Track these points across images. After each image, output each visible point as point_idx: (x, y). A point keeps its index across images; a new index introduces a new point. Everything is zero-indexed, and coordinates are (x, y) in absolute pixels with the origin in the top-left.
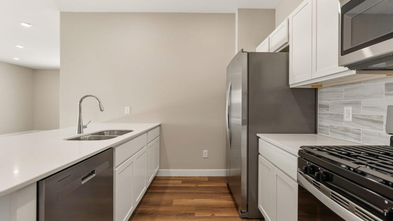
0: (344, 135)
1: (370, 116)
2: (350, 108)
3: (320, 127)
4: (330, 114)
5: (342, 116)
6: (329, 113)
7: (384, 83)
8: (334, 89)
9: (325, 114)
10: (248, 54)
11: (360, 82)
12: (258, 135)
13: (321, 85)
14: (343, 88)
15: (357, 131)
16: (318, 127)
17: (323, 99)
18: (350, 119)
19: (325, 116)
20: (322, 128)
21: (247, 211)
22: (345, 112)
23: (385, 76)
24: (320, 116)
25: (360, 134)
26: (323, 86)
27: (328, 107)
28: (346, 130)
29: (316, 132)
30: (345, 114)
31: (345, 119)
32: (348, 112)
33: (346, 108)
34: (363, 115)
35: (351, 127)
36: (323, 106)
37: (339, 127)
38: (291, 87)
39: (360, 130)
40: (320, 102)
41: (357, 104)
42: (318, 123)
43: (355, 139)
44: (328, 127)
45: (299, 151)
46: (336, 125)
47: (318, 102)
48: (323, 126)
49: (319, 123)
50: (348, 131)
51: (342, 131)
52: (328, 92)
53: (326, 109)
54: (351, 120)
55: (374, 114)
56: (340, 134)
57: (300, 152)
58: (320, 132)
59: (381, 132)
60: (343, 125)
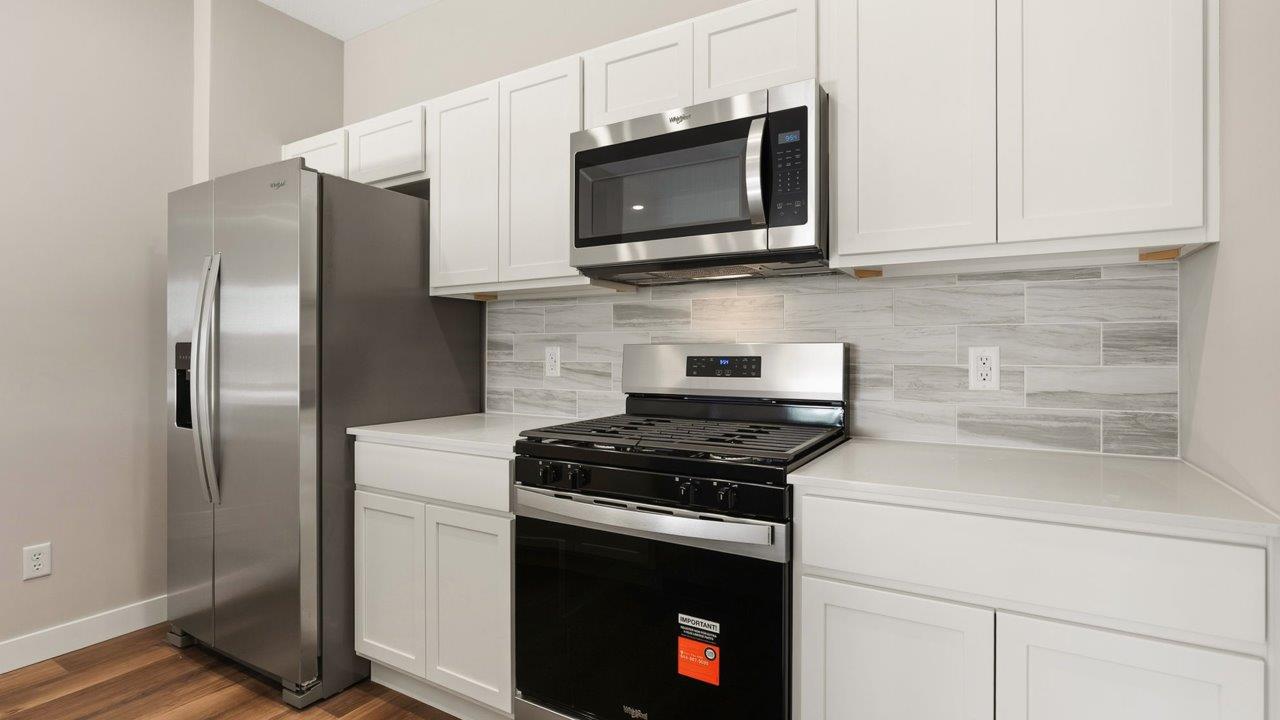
0: (547, 407)
1: (590, 364)
2: (556, 350)
3: (492, 396)
4: (516, 363)
5: (540, 367)
6: (513, 360)
7: (612, 303)
8: (524, 306)
9: (503, 364)
10: (321, 178)
11: (574, 298)
12: (350, 431)
13: (494, 296)
14: (543, 307)
15: (569, 396)
16: (486, 396)
17: (498, 328)
18: (558, 372)
19: (504, 369)
20: (496, 396)
21: (320, 677)
22: (547, 358)
23: (614, 291)
24: (493, 368)
25: (574, 401)
26: (499, 298)
27: (510, 347)
28: (550, 396)
29: (482, 410)
30: (548, 363)
31: (548, 372)
32: (553, 356)
33: (546, 350)
34: (580, 364)
35: (558, 389)
36: (496, 345)
37: (535, 391)
38: (432, 294)
39: (575, 392)
40: (488, 336)
41: (568, 341)
42: (486, 386)
43: (566, 412)
44: (510, 394)
45: (518, 443)
47: (487, 335)
48: (496, 393)
49: (488, 385)
50: (554, 398)
51: (542, 398)
52: (509, 312)
53: (507, 352)
54: (559, 374)
55: (596, 360)
56: (537, 406)
57: (519, 449)
58: (490, 408)
59: (607, 392)
60: (547, 386)
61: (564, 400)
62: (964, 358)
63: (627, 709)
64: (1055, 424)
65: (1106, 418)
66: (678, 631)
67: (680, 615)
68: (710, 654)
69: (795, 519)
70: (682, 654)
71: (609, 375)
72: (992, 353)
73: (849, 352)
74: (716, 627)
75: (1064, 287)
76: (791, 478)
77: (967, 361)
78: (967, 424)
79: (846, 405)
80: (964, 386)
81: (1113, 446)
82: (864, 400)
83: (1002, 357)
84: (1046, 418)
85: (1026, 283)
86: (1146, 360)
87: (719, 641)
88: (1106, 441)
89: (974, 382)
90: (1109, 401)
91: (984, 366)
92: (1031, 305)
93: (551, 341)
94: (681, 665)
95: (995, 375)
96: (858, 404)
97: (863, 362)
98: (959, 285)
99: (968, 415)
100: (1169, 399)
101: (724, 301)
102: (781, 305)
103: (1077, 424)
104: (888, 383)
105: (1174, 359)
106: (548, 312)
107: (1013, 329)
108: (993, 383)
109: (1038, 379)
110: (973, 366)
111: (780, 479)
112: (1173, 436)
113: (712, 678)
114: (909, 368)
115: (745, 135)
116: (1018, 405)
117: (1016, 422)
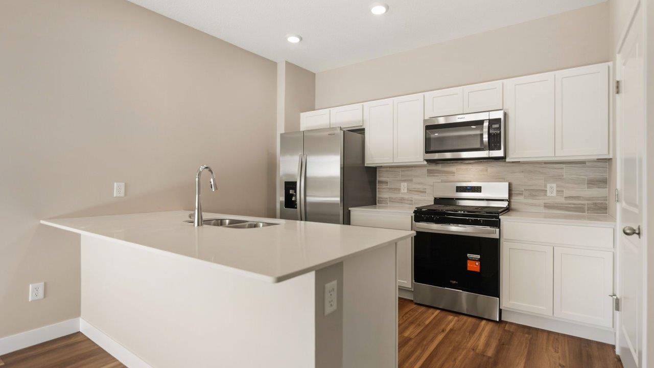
0: (401, 203)
1: (418, 189)
2: (406, 184)
3: (379, 199)
5: (399, 190)
6: (388, 187)
7: (426, 169)
8: (393, 169)
9: (384, 188)
10: (344, 132)
11: (412, 167)
12: (350, 209)
14: (400, 169)
15: (410, 199)
16: (377, 199)
17: (382, 176)
18: (406, 191)
19: (384, 190)
22: (402, 186)
24: (380, 190)
25: (412, 201)
27: (387, 183)
29: (376, 204)
30: (402, 188)
31: (402, 191)
32: (404, 186)
33: (402, 184)
34: (414, 189)
35: (406, 197)
36: (380, 182)
37: (396, 197)
38: (366, 165)
39: (412, 198)
40: (378, 179)
41: (411, 181)
42: (377, 196)
43: (409, 204)
44: (387, 199)
46: (394, 196)
48: (382, 198)
50: (404, 200)
51: (399, 200)
52: (387, 171)
55: (421, 187)
56: (397, 202)
57: (415, 212)
58: (379, 203)
59: (425, 198)
60: (400, 196)
61: (408, 200)
62: (546, 186)
63: (451, 281)
64: (573, 206)
65: (588, 204)
66: (467, 259)
67: (468, 255)
68: (477, 264)
69: (501, 228)
70: (468, 265)
71: (425, 192)
72: (554, 185)
73: (510, 185)
74: (479, 257)
75: (575, 167)
76: (500, 217)
77: (546, 188)
78: (547, 206)
79: (509, 201)
80: (545, 195)
81: (590, 212)
82: (515, 199)
83: (557, 186)
84: (570, 204)
85: (564, 165)
86: (599, 187)
87: (480, 260)
88: (587, 210)
89: (549, 194)
90: (589, 199)
91: (552, 190)
92: (565, 171)
93: (404, 181)
94: (468, 267)
95: (555, 192)
96: (512, 200)
97: (513, 187)
98: (544, 165)
99: (547, 204)
100: (605, 198)
101: (467, 169)
102: (487, 170)
103: (580, 206)
104: (522, 194)
105: (606, 187)
106: (402, 171)
107: (561, 178)
108: (554, 194)
109: (567, 193)
110: (548, 189)
111: (497, 217)
112: (607, 208)
113: (478, 270)
114: (528, 190)
115: (483, 124)
116: (562, 200)
117: (561, 205)
